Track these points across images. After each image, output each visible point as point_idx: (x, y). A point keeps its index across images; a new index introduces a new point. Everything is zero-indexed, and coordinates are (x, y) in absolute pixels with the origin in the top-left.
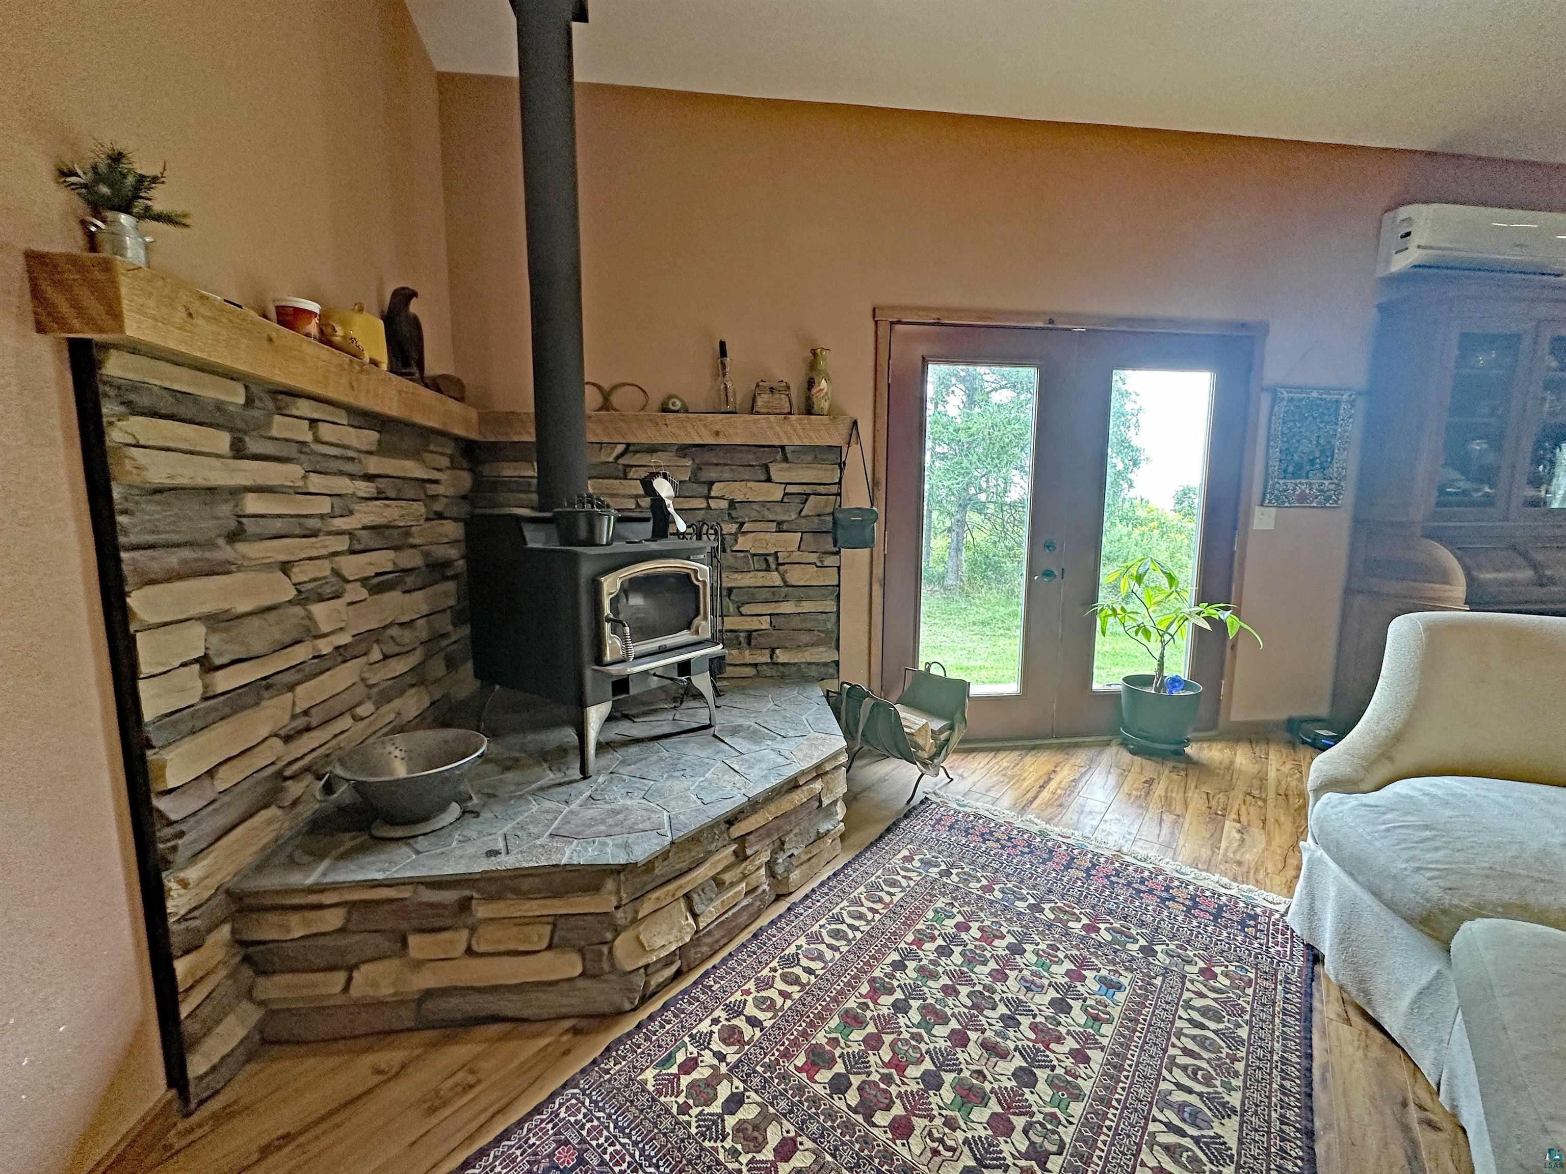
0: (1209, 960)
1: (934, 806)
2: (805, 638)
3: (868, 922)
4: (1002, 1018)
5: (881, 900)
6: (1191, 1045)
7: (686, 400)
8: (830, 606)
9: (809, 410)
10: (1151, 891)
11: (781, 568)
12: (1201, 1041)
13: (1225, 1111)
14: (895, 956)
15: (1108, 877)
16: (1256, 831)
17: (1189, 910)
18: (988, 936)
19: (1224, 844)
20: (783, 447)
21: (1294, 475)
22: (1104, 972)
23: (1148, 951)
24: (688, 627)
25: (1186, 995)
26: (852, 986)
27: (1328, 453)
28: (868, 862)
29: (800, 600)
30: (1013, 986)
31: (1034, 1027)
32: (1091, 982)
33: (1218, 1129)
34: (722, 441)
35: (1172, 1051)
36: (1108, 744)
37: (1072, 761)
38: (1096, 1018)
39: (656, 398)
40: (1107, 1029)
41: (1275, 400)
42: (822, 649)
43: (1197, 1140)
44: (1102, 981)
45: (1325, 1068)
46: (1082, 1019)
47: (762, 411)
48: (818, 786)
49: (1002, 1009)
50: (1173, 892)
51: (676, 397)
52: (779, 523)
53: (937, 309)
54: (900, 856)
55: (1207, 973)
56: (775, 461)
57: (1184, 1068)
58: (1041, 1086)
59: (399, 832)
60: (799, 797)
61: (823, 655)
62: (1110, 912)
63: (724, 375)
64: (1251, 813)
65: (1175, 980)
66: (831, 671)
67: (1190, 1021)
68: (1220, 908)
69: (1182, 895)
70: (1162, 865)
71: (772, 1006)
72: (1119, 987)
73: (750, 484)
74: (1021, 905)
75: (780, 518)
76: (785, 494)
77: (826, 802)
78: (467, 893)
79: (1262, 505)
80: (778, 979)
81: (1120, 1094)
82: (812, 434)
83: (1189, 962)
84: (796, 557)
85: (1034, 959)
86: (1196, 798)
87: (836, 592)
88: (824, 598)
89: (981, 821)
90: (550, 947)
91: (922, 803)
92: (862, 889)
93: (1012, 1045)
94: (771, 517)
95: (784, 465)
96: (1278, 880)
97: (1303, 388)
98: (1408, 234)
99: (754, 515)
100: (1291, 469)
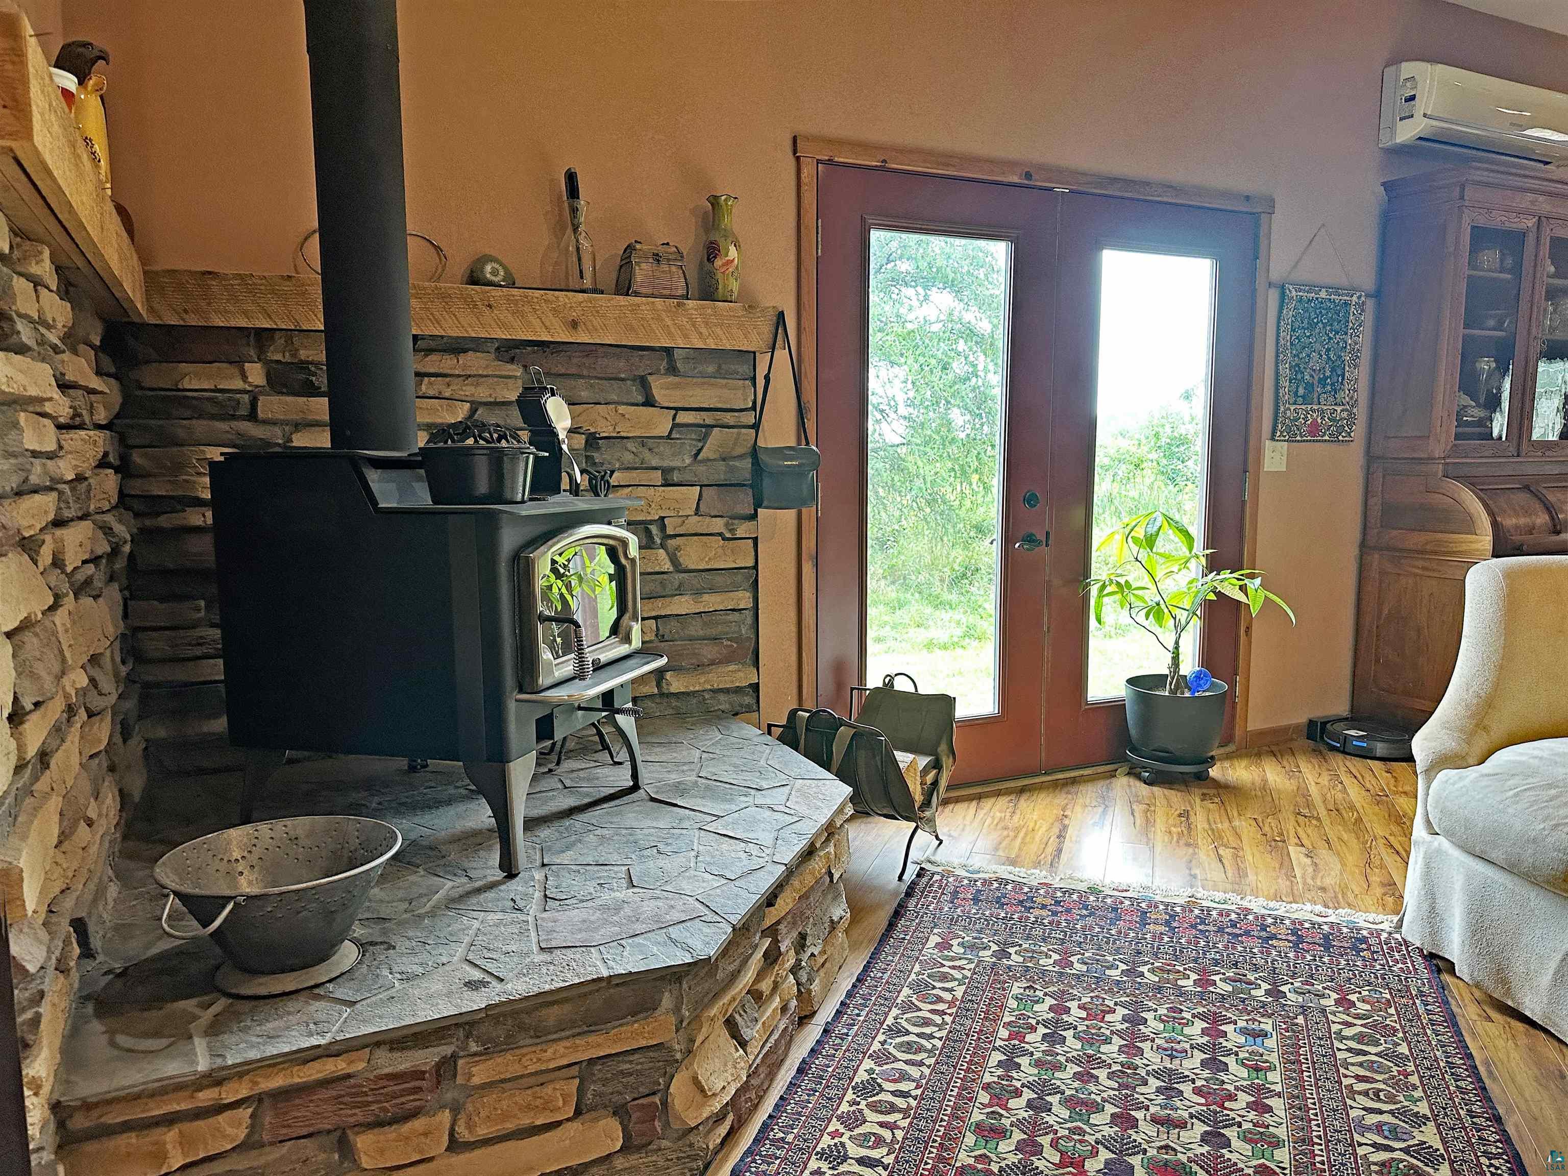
0: (1339, 989)
1: (937, 877)
2: (708, 652)
3: (940, 1027)
4: (1159, 1090)
5: (940, 1000)
6: (1361, 1072)
7: (512, 267)
8: (743, 599)
9: (710, 291)
10: (1247, 933)
11: (671, 543)
12: (1370, 1065)
13: (1419, 1120)
14: (997, 1057)
15: (1194, 926)
16: (1323, 852)
17: (1296, 945)
18: (1096, 1013)
19: (1298, 872)
20: (668, 351)
21: (1305, 399)
22: (1242, 1024)
23: (1275, 993)
24: (615, 632)
25: (1335, 1028)
26: (966, 1097)
27: (1338, 370)
28: (892, 957)
29: (698, 593)
30: (1151, 1058)
31: (1197, 1091)
32: (1233, 1037)
33: (1419, 1137)
34: (583, 337)
35: (1346, 1082)
36: (1112, 775)
37: (1081, 801)
38: (1257, 1069)
40: (1271, 1076)
41: (1283, 301)
42: (732, 667)
43: (1406, 1151)
44: (1244, 1031)
45: (1487, 1064)
46: (1244, 1073)
47: (643, 290)
49: (1154, 1083)
50: (1272, 929)
51: (496, 260)
52: (666, 471)
53: (880, 147)
54: (931, 943)
55: (1344, 1002)
56: (657, 371)
57: (1366, 1093)
58: (1236, 1143)
61: (743, 676)
62: (1216, 963)
63: (575, 229)
64: (1309, 834)
65: (1317, 1016)
66: (748, 700)
67: (1349, 1050)
68: (1326, 937)
69: (1282, 931)
70: (1245, 904)
71: (879, 1141)
72: (1265, 1035)
73: (622, 409)
74: (1114, 973)
75: (666, 464)
76: (675, 426)
78: (447, 1050)
79: (1273, 438)
80: (867, 1112)
81: (1317, 1131)
82: (718, 331)
83: (1323, 996)
84: (694, 524)
85: (1161, 1026)
86: (1244, 825)
87: (752, 578)
88: (735, 588)
89: (1009, 887)
90: (578, 1113)
91: (919, 875)
92: (906, 991)
93: (1186, 1115)
94: (654, 462)
95: (671, 379)
96: (1369, 900)
97: (1313, 287)
98: (1412, 98)
99: (628, 457)
100: (1301, 391)
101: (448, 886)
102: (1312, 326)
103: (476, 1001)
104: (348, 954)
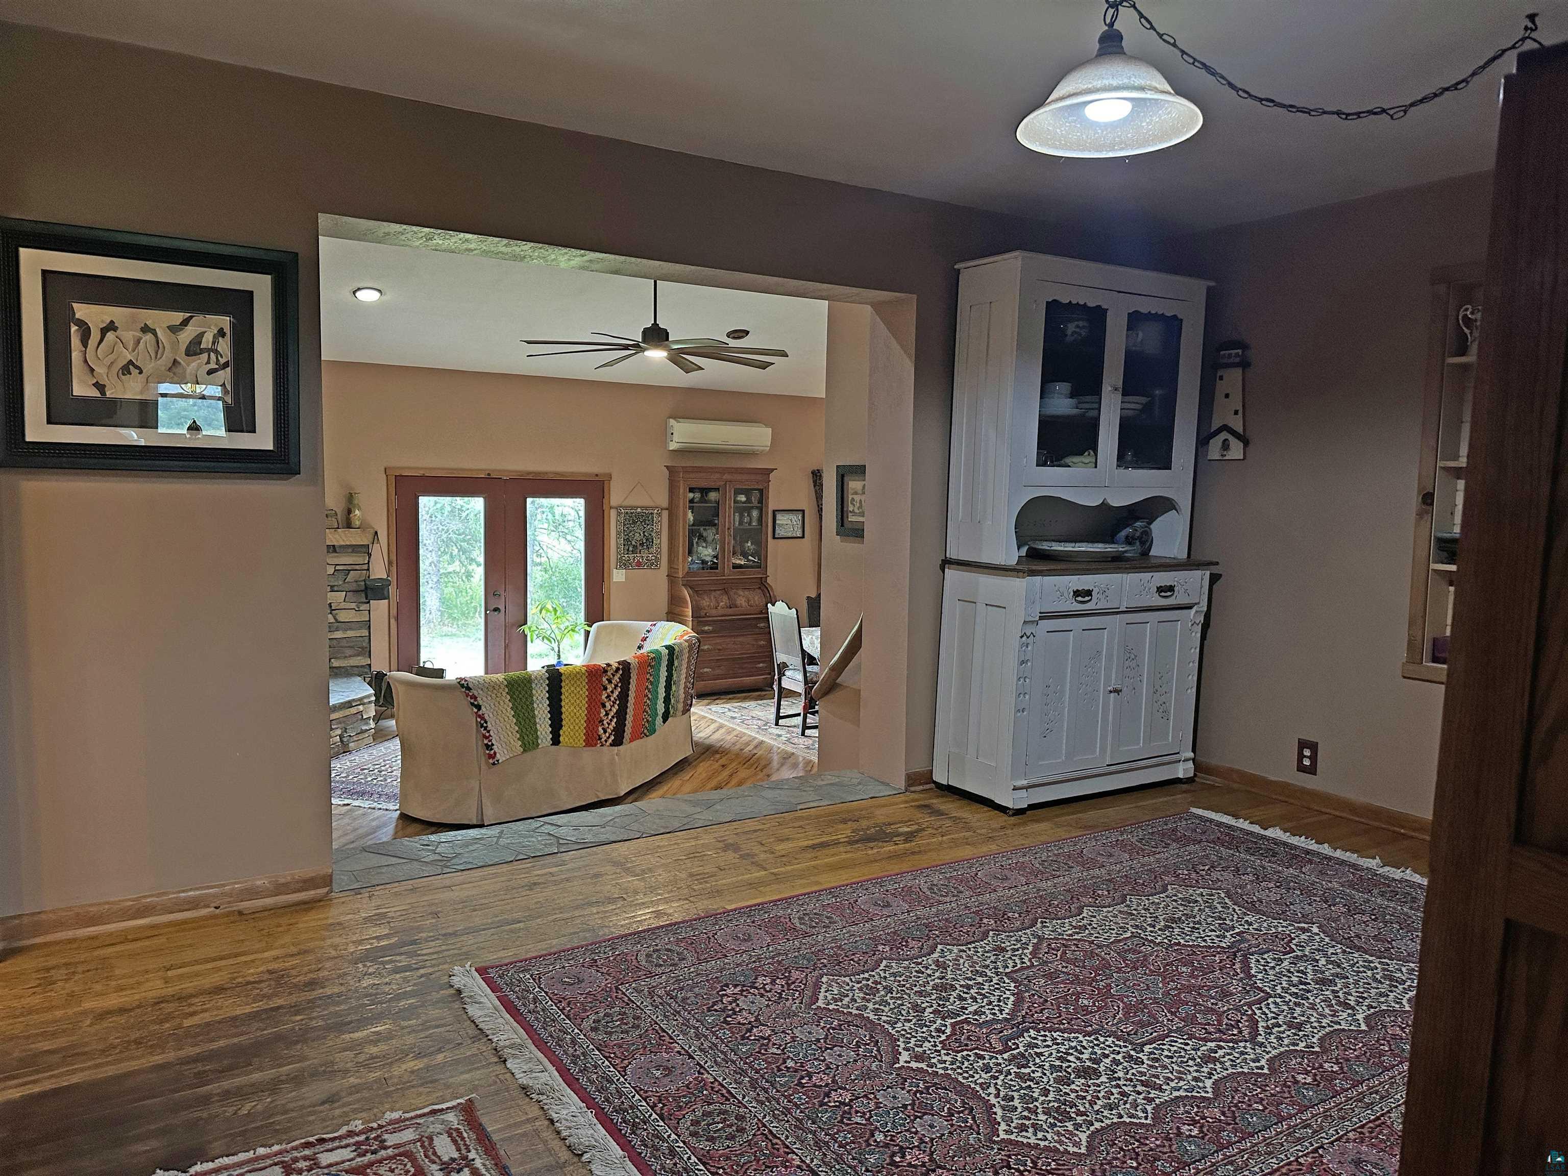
2: (348, 652)
8: (365, 633)
11: (334, 612)
20: (334, 546)
21: (633, 552)
27: (650, 540)
29: (346, 630)
41: (619, 514)
42: (358, 658)
48: (361, 708)
52: (332, 587)
53: (422, 468)
56: (329, 552)
60: (353, 710)
61: (362, 661)
66: (366, 668)
75: (333, 584)
76: (336, 571)
77: (365, 717)
79: (617, 568)
82: (351, 539)
84: (343, 605)
87: (368, 625)
88: (360, 628)
94: (327, 584)
95: (335, 555)
97: (632, 508)
98: (673, 434)
100: (631, 549)
102: (634, 523)
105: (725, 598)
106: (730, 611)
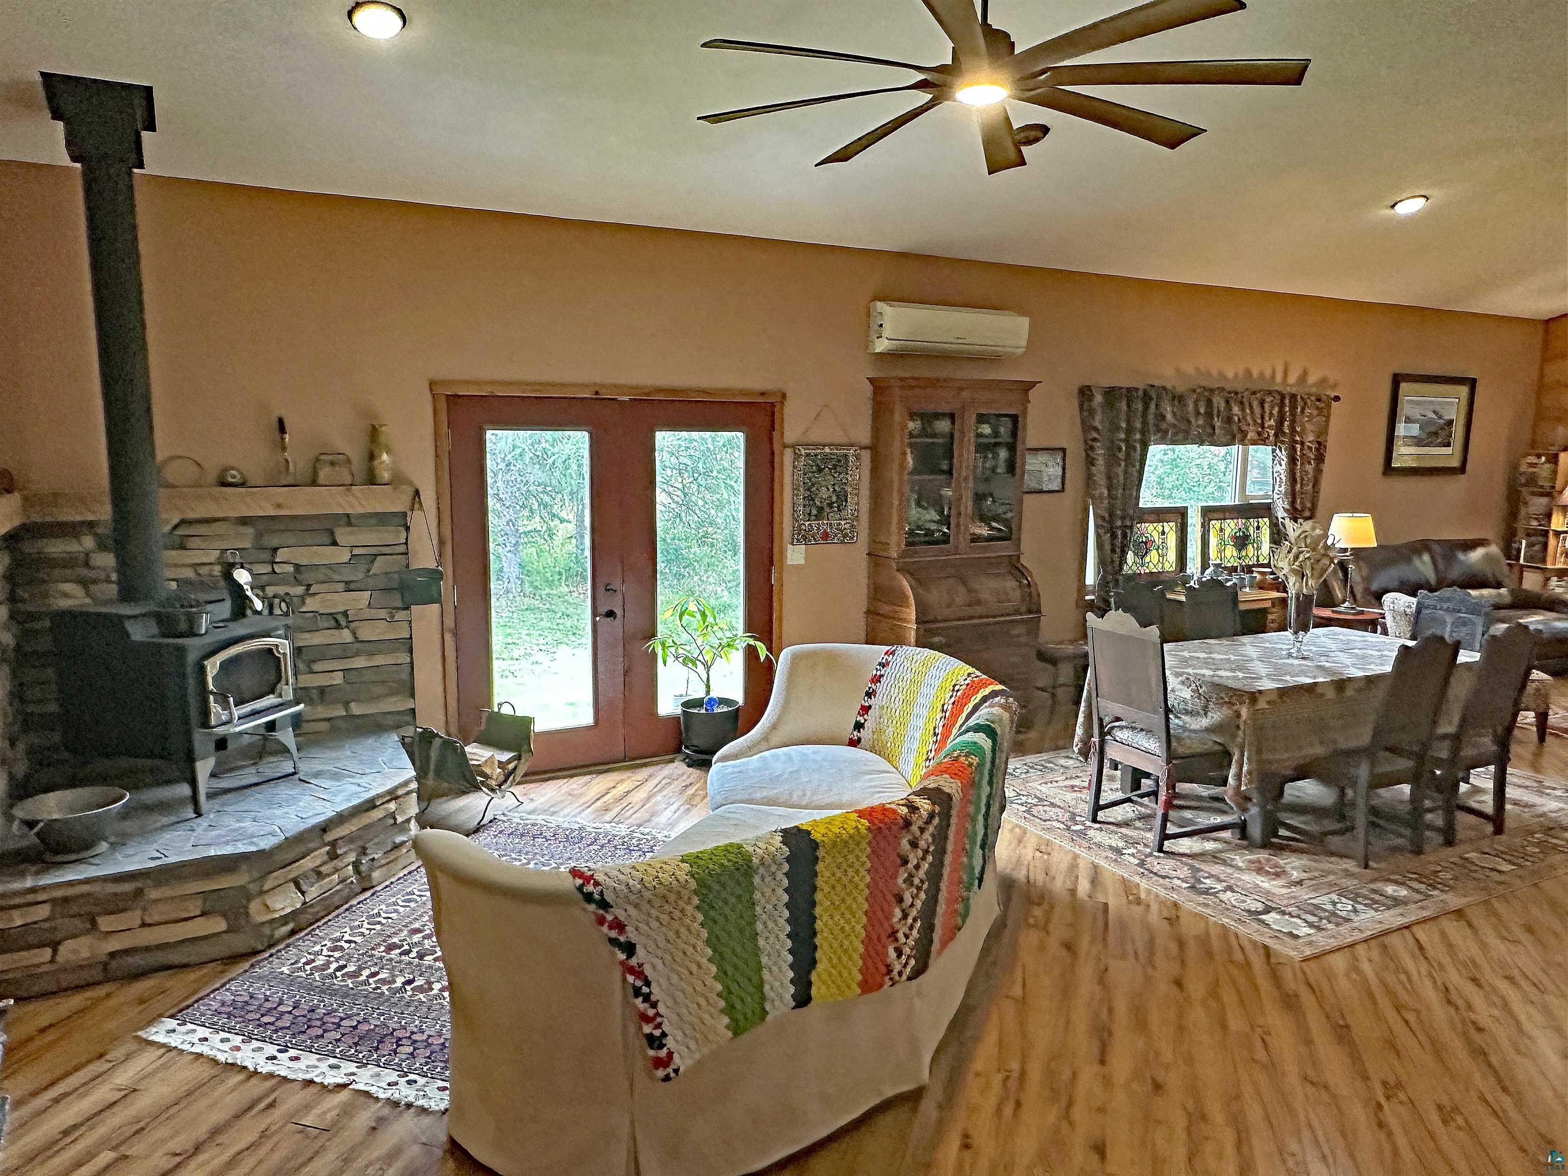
1: (500, 823)
2: (377, 690)
7: (245, 473)
8: (403, 658)
9: (371, 479)
11: (353, 625)
20: (345, 515)
21: (817, 517)
24: (273, 692)
27: (843, 498)
29: (371, 654)
34: (285, 512)
36: (672, 761)
39: (212, 475)
41: (797, 456)
42: (394, 699)
47: (325, 483)
48: (392, 806)
51: (233, 468)
52: (347, 583)
53: (491, 383)
56: (340, 526)
59: (73, 857)
60: (377, 814)
61: (400, 704)
63: (284, 450)
66: (409, 718)
73: (314, 548)
75: (346, 579)
76: (352, 556)
77: (400, 820)
78: (139, 884)
79: (792, 543)
82: (375, 502)
84: (367, 614)
87: (408, 645)
88: (396, 650)
89: (535, 828)
90: (202, 914)
91: (489, 821)
94: (337, 578)
95: (349, 529)
97: (816, 445)
98: (881, 325)
99: (321, 577)
100: (814, 512)
101: (165, 820)
102: (820, 470)
103: (152, 864)
104: (104, 846)
105: (962, 589)
106: (970, 611)
